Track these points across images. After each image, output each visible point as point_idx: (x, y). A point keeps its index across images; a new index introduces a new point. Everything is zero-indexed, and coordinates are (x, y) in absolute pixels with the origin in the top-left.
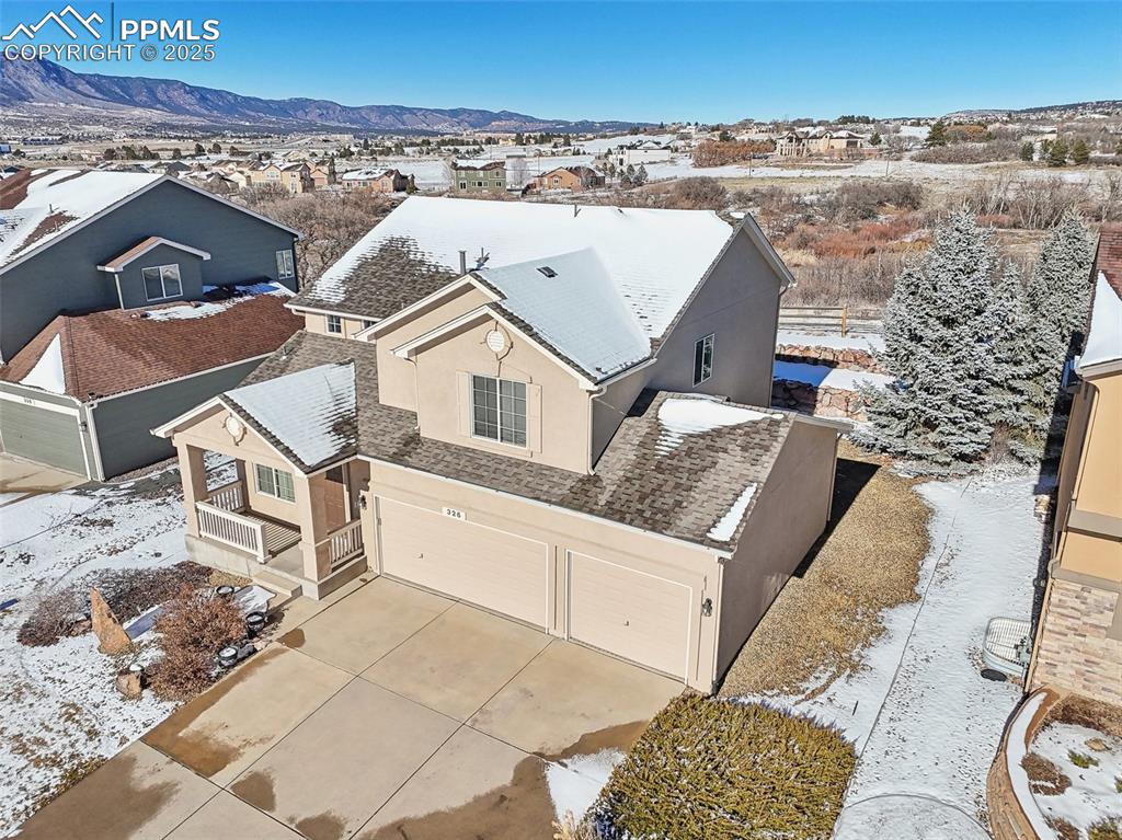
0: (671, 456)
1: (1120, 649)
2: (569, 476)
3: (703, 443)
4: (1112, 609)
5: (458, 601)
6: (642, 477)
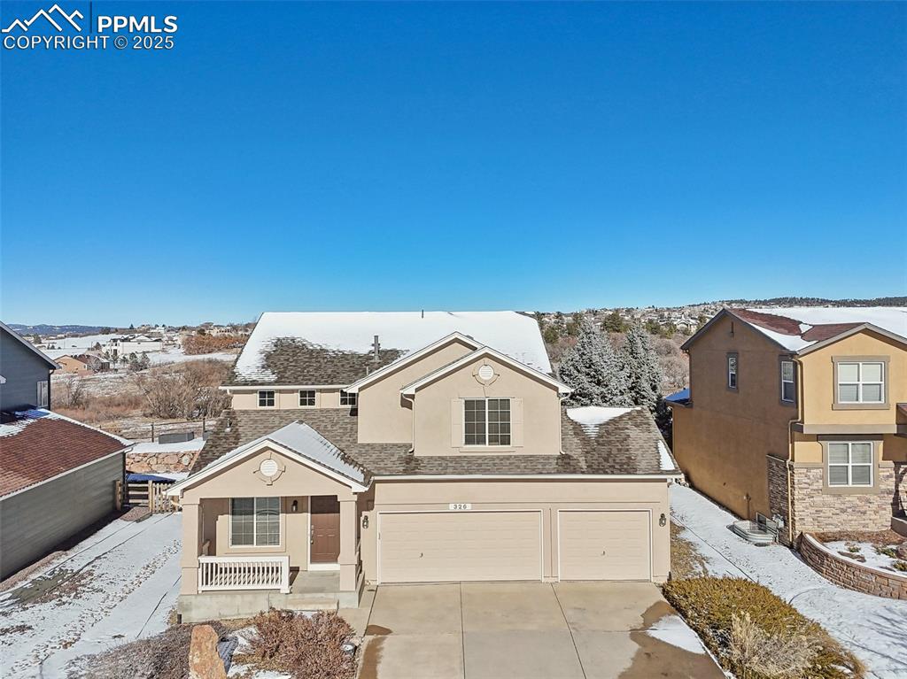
0: (600, 437)
1: (829, 499)
2: (548, 458)
3: (610, 428)
4: (822, 478)
5: (460, 583)
6: (594, 450)
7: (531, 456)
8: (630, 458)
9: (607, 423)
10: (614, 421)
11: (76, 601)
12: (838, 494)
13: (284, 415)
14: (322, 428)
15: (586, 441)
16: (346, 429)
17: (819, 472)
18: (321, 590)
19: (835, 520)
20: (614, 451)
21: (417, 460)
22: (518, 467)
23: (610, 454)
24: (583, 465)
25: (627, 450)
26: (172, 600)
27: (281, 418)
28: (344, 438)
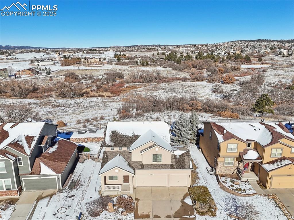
0: (179, 159)
1: (224, 168)
2: (168, 165)
3: (182, 156)
4: (223, 164)
5: (151, 187)
6: (178, 163)
7: (165, 164)
8: (184, 165)
9: (181, 155)
10: (182, 154)
11: (80, 188)
12: (226, 167)
13: (116, 152)
14: (124, 156)
15: (176, 160)
16: (129, 156)
17: (223, 163)
18: (126, 191)
19: (225, 172)
20: (182, 163)
21: (143, 165)
22: (163, 167)
23: (181, 164)
24: (175, 167)
25: (184, 163)
26: (98, 188)
27: (116, 153)
28: (129, 159)
